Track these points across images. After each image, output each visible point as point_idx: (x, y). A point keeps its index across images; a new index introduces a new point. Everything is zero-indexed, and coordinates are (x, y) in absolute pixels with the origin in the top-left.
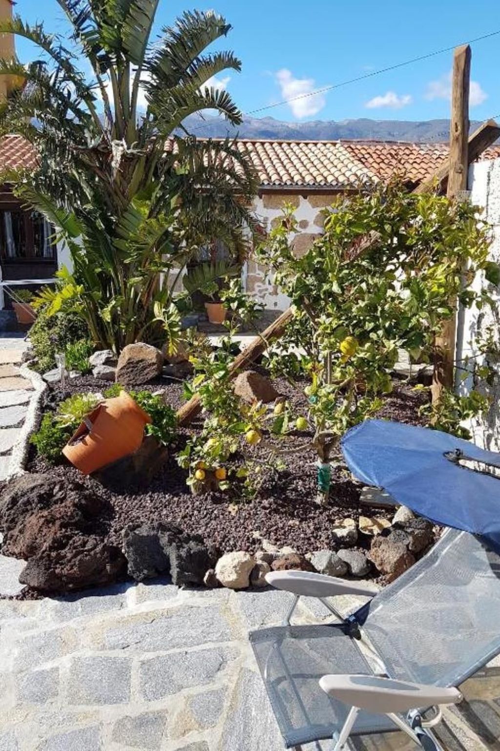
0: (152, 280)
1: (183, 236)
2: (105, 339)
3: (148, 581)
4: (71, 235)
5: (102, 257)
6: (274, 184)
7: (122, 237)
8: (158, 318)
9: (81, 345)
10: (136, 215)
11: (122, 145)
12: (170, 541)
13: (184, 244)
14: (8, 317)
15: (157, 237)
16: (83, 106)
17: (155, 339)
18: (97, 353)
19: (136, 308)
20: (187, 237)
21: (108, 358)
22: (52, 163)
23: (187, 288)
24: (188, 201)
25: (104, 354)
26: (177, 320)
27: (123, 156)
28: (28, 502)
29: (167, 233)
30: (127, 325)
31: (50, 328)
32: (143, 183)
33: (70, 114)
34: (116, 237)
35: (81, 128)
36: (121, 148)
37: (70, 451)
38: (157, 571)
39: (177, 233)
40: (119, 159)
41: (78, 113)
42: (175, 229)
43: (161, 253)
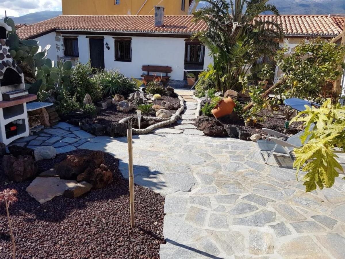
0: (239, 69)
1: (252, 54)
2: (220, 89)
3: (232, 137)
4: (214, 53)
5: (224, 60)
6: (294, 34)
7: (231, 54)
8: (239, 82)
9: (212, 90)
10: (238, 46)
11: (236, 24)
12: (239, 129)
13: (253, 56)
14: (185, 83)
15: (243, 54)
16: (225, 11)
17: (237, 90)
18: (217, 92)
19: (232, 78)
20: (254, 54)
21: (221, 94)
22: (212, 30)
23: (251, 72)
24: (256, 42)
25: (220, 93)
26: (247, 82)
27: (236, 27)
28: (203, 120)
29: (247, 53)
30: (229, 84)
31: (203, 84)
32: (241, 35)
33: (220, 13)
34: (229, 54)
35: (223, 18)
36: (236, 25)
37: (213, 111)
38: (235, 136)
39: (251, 52)
40: (235, 28)
41: (223, 13)
42: (250, 51)
43: (244, 59)
